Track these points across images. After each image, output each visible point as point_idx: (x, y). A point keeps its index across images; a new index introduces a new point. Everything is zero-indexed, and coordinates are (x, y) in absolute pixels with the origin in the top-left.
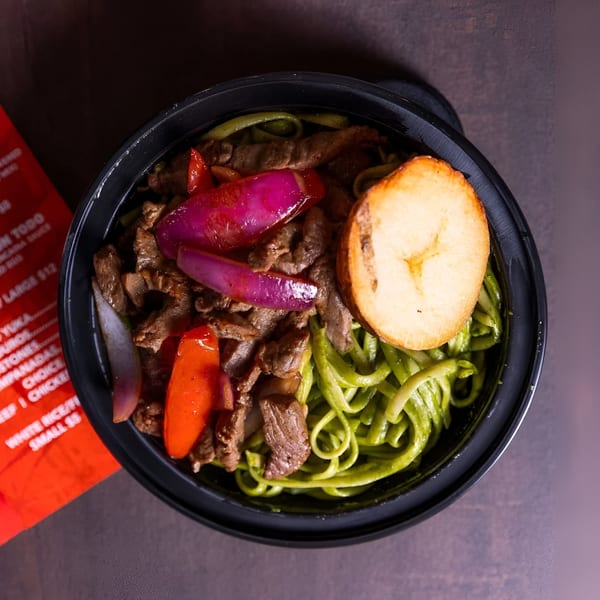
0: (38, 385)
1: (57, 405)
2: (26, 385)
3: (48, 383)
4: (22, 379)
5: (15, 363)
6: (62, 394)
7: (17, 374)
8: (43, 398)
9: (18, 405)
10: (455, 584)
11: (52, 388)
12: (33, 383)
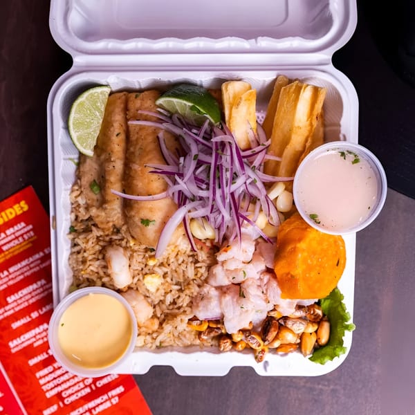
0: (70, 396)
1: (78, 407)
2: (64, 395)
3: (75, 395)
4: (62, 392)
5: (59, 383)
6: (82, 401)
7: (59, 389)
8: (72, 403)
9: (59, 405)
10: (304, 386)
11: (77, 398)
12: (67, 394)
